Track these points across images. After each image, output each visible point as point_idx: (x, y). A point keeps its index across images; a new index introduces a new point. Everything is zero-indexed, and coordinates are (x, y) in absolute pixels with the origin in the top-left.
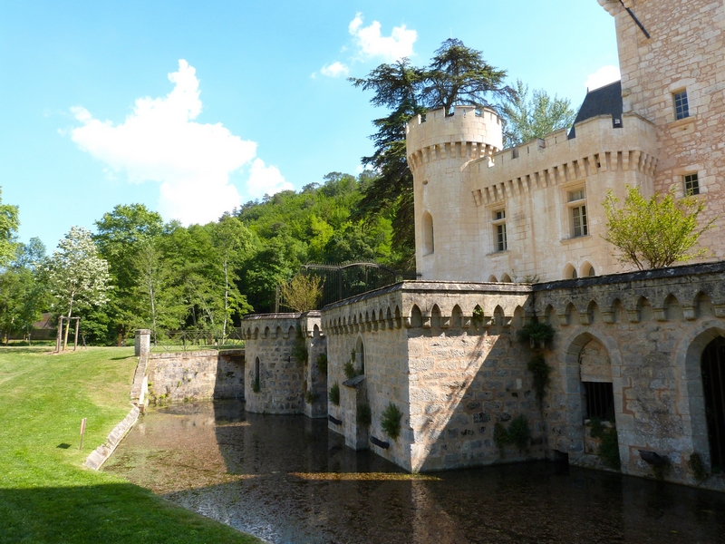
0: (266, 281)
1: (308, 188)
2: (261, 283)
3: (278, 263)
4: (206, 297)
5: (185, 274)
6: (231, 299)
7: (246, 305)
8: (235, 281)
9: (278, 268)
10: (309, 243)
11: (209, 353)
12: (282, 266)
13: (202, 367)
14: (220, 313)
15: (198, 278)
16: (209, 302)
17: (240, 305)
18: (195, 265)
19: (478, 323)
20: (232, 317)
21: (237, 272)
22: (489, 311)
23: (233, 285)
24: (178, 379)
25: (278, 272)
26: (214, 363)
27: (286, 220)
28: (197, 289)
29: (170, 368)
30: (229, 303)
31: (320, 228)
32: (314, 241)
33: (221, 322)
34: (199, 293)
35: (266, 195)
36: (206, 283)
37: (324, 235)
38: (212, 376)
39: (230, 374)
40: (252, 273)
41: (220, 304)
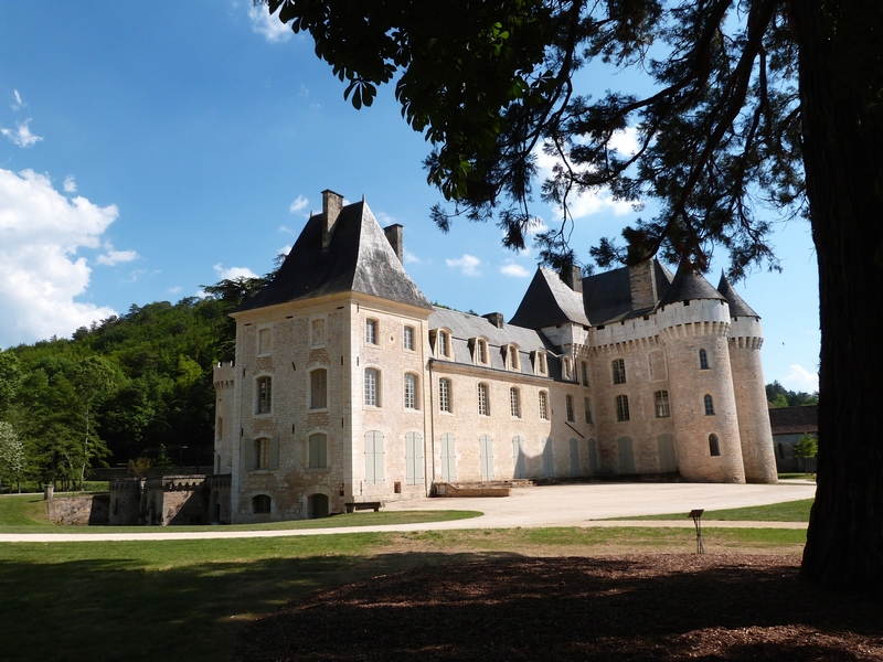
0: (127, 422)
1: (186, 301)
2: (122, 424)
3: (141, 404)
4: (66, 443)
5: (47, 425)
6: (91, 445)
7: (105, 449)
8: (96, 428)
9: (140, 409)
10: (175, 381)
11: (87, 497)
12: (145, 407)
13: (83, 505)
14: (79, 459)
15: (58, 426)
16: (68, 448)
17: (99, 450)
18: (57, 415)
19: (187, 488)
20: (91, 460)
21: (98, 420)
22: (191, 484)
23: (93, 431)
24: (69, 512)
25: (140, 413)
26: (90, 502)
27: (154, 348)
28: (59, 436)
29: (64, 506)
30: (89, 448)
31: (187, 368)
32: (181, 380)
33: (80, 466)
34: (59, 440)
35: (134, 306)
36: (67, 431)
37: (192, 374)
38: (89, 510)
39: (99, 508)
40: (114, 414)
41: (80, 450)
